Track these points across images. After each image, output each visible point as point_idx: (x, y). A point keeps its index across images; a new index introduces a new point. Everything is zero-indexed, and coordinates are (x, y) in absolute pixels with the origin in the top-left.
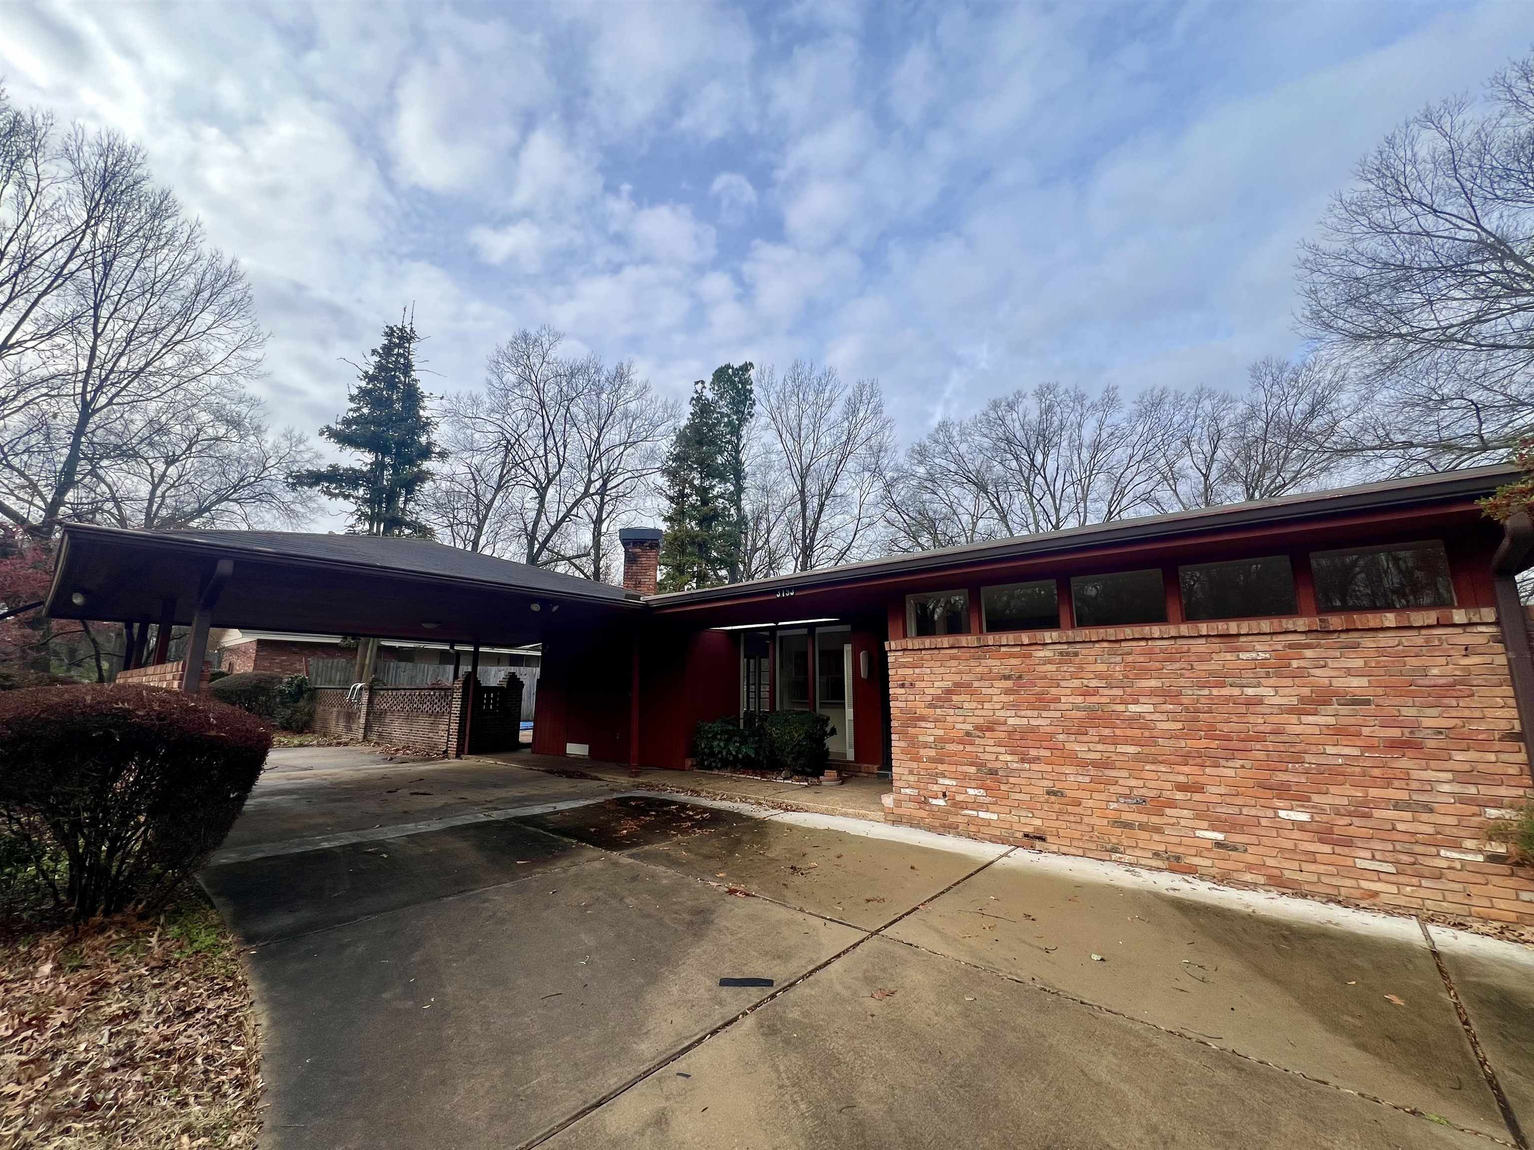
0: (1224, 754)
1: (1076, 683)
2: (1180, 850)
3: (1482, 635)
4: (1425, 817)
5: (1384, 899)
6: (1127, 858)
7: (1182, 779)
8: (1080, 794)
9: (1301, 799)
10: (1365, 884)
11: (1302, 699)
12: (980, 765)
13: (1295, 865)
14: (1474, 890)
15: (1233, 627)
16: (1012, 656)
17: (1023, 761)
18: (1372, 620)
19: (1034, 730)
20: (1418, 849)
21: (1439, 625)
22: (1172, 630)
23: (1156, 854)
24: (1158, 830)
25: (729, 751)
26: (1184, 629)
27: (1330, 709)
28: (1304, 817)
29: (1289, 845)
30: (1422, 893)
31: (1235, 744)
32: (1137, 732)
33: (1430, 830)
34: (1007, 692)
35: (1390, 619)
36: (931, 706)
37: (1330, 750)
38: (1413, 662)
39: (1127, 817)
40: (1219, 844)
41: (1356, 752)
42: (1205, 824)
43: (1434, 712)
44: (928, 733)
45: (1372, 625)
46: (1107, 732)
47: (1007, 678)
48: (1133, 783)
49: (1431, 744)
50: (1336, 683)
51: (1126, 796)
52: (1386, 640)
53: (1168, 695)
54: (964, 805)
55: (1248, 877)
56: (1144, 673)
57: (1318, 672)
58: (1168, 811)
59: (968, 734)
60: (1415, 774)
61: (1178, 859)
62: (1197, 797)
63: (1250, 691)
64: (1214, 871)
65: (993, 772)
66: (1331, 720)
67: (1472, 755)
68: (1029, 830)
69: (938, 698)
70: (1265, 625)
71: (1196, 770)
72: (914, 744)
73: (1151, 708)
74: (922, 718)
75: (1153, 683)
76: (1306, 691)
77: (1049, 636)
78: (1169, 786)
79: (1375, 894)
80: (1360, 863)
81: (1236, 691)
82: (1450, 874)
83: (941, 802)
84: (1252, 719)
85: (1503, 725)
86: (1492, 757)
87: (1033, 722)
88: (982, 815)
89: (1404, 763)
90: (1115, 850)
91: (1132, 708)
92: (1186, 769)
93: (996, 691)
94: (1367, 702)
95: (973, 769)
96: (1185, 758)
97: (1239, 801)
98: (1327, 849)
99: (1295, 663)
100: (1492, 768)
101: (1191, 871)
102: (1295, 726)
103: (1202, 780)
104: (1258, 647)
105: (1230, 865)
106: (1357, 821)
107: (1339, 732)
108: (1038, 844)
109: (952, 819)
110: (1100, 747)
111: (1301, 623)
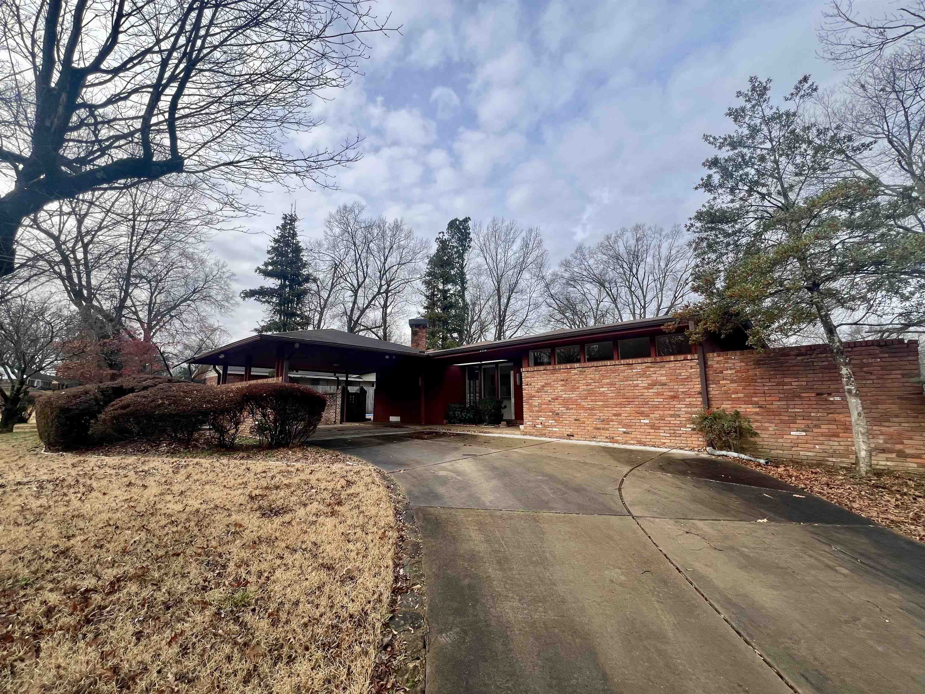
0: (626, 403)
1: (584, 382)
2: (614, 435)
3: (694, 363)
4: (677, 419)
5: (667, 444)
6: (598, 440)
7: (615, 412)
8: (585, 419)
9: (648, 416)
10: (662, 441)
11: (649, 384)
12: (553, 412)
13: (644, 437)
14: (688, 439)
15: (630, 361)
16: (564, 373)
17: (567, 409)
18: (667, 358)
19: (570, 398)
20: (676, 428)
21: (684, 360)
22: (613, 362)
23: (607, 437)
24: (608, 430)
25: (462, 416)
26: (617, 362)
27: (656, 387)
28: (648, 421)
29: (643, 430)
30: (676, 442)
31: (630, 400)
32: (602, 398)
33: (679, 422)
34: (563, 385)
35: (672, 358)
36: (537, 392)
37: (656, 400)
38: (678, 371)
39: (598, 426)
40: (624, 432)
41: (662, 400)
42: (621, 426)
43: (682, 387)
44: (536, 402)
45: (668, 360)
46: (593, 398)
47: (562, 380)
48: (601, 414)
49: (680, 396)
50: (658, 378)
51: (599, 419)
52: (672, 365)
53: (612, 384)
54: (548, 426)
55: (632, 442)
56: (604, 377)
57: (653, 375)
58: (611, 423)
59: (549, 401)
60: (676, 406)
61: (613, 438)
62: (619, 418)
63: (635, 382)
64: (623, 441)
65: (558, 414)
66: (656, 391)
67: (690, 399)
68: (569, 433)
69: (539, 389)
70: (640, 360)
71: (619, 409)
72: (531, 406)
73: (606, 389)
74: (534, 396)
75: (608, 381)
76: (650, 382)
77: (576, 365)
78: (611, 415)
79: (665, 443)
80: (661, 434)
81: (631, 383)
82: (683, 435)
83: (540, 426)
84: (635, 391)
85: (698, 390)
86: (695, 399)
87: (571, 396)
88: (554, 429)
89: (674, 403)
90: (595, 437)
91: (601, 389)
92: (616, 409)
93: (559, 386)
94: (666, 385)
95: (551, 414)
96: (616, 405)
97: (630, 418)
98: (653, 431)
99: (648, 373)
100: (695, 403)
101: (617, 442)
102: (647, 393)
103: (621, 412)
104: (638, 368)
105: (627, 439)
106: (661, 422)
107: (658, 394)
108: (571, 438)
109: (544, 432)
110: (591, 403)
111: (649, 360)
